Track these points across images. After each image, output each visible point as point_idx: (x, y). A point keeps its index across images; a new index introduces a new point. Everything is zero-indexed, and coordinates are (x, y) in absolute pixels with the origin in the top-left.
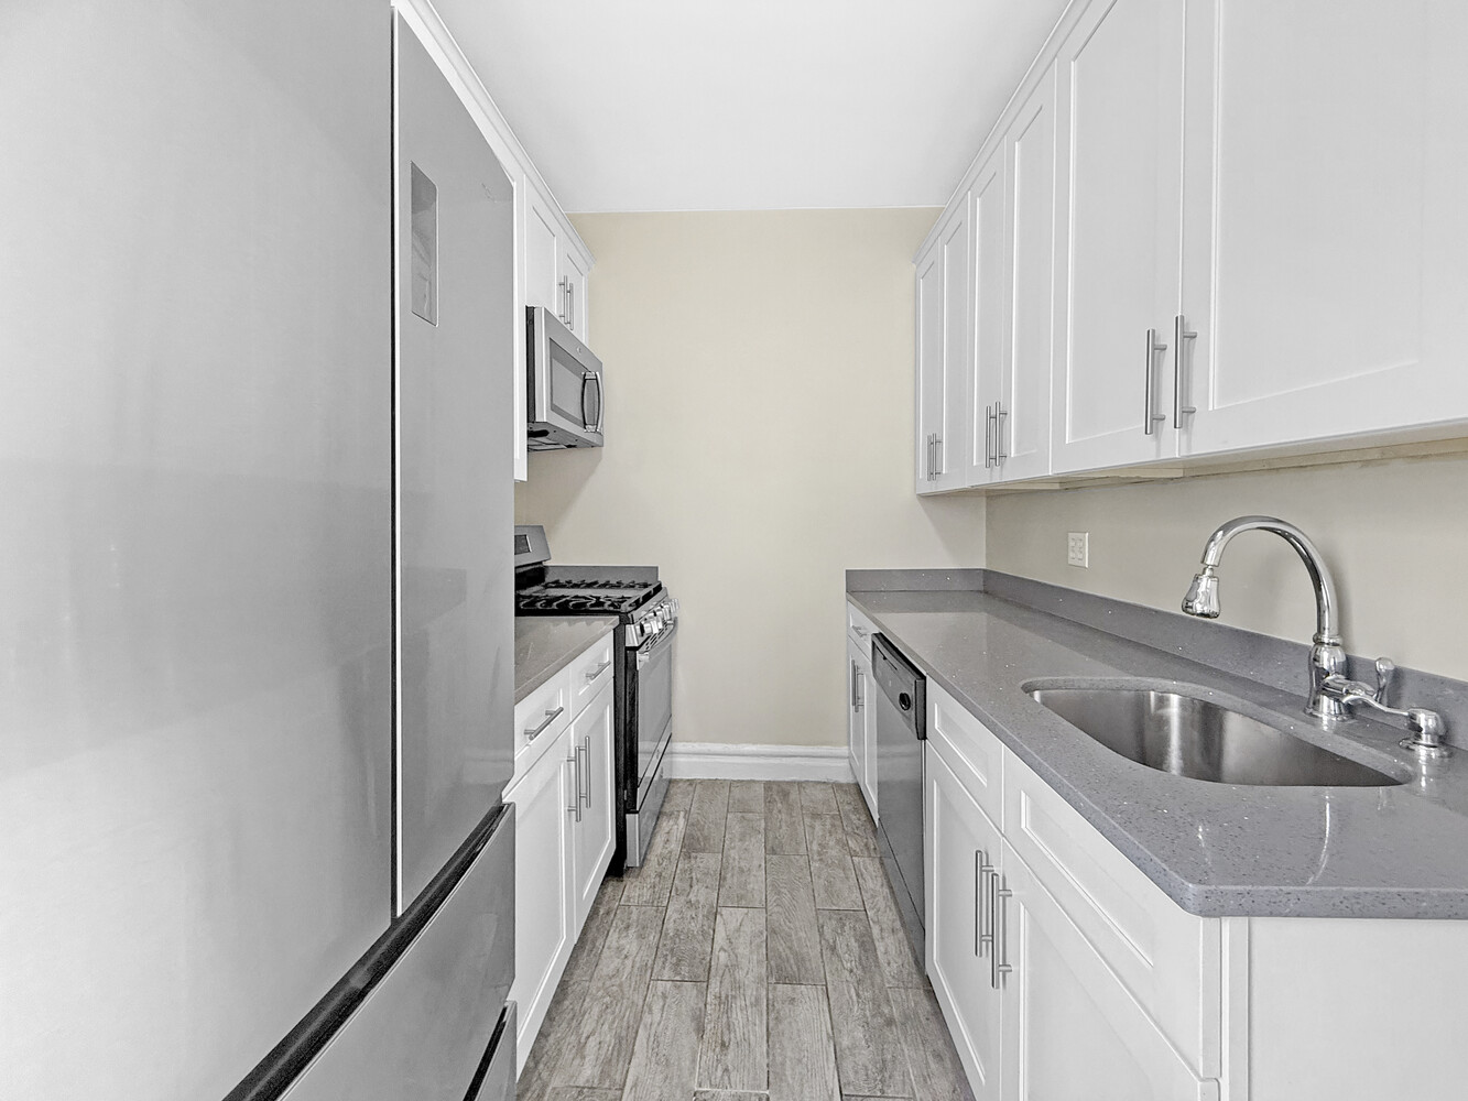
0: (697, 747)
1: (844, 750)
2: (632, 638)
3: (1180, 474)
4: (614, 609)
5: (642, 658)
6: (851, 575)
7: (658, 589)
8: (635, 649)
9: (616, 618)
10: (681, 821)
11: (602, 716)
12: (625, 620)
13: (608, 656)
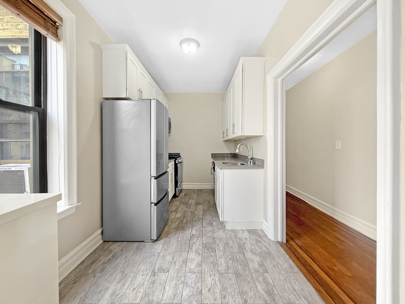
0: (186, 184)
1: (211, 184)
2: (177, 162)
3: (245, 138)
4: (174, 158)
5: (178, 165)
6: (212, 154)
7: (180, 156)
8: (177, 164)
9: (175, 159)
10: (184, 193)
11: (173, 172)
12: (176, 159)
13: (174, 164)
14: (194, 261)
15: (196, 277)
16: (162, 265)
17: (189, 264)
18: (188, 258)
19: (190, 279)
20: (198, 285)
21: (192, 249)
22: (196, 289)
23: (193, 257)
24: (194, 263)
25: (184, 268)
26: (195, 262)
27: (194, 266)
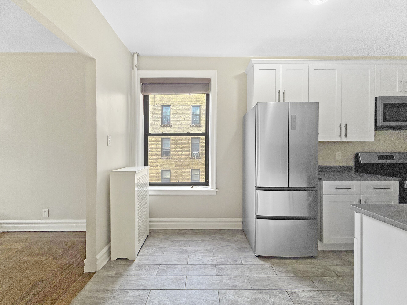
14: (238, 297)
15: (214, 300)
16: (226, 269)
17: (232, 292)
18: (240, 290)
19: (211, 295)
20: (204, 303)
21: (261, 293)
22: (198, 301)
23: (244, 295)
24: (234, 297)
25: (225, 288)
26: (236, 298)
27: (230, 297)
